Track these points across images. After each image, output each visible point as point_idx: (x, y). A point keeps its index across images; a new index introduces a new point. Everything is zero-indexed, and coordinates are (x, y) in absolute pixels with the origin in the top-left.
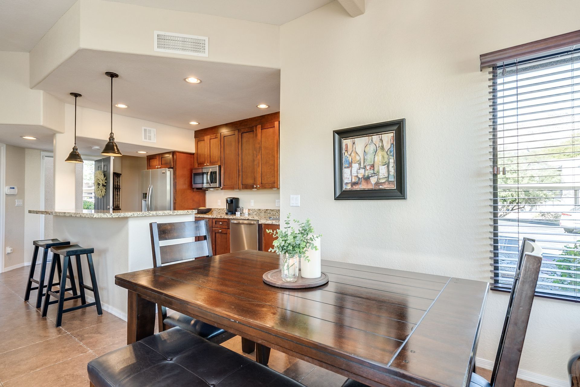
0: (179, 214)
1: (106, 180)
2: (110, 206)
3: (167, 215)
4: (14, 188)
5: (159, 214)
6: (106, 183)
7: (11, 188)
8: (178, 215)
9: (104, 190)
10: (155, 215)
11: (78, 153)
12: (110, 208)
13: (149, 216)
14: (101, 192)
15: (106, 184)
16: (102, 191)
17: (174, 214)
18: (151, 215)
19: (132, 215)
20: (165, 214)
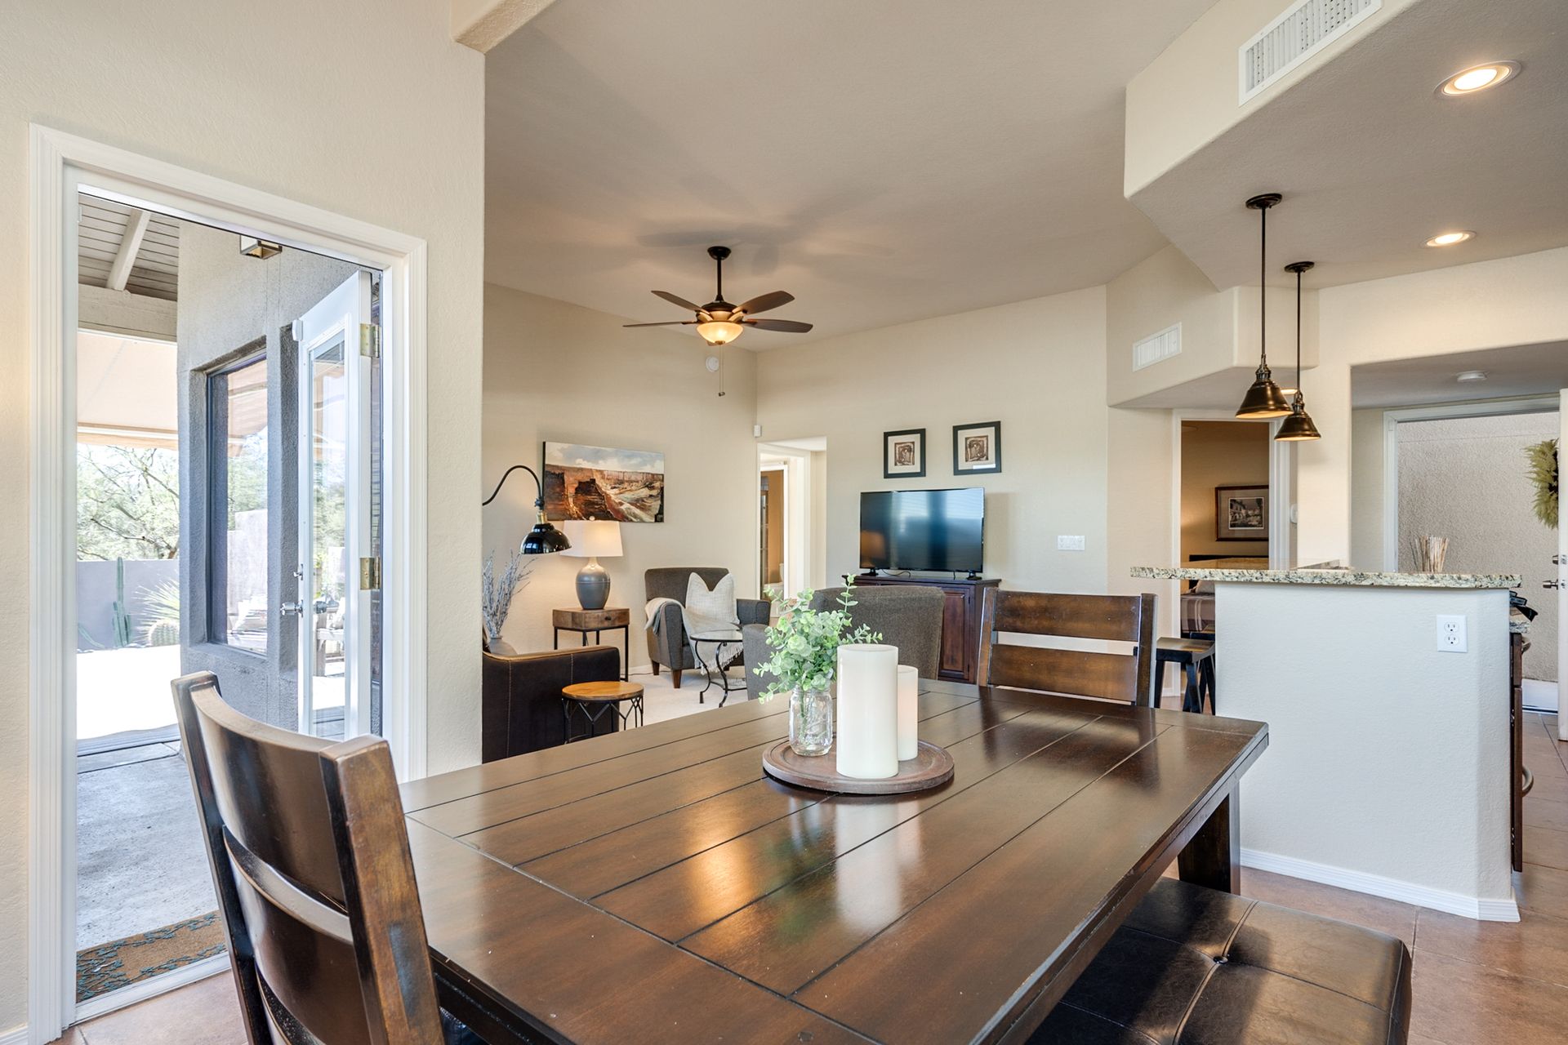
0: (1385, 584)
3: (1328, 585)
5: (1300, 581)
8: (1381, 587)
10: (1283, 581)
11: (1305, 414)
13: (1263, 583)
17: (1364, 583)
18: (1266, 579)
19: (1206, 577)
20: (1324, 582)
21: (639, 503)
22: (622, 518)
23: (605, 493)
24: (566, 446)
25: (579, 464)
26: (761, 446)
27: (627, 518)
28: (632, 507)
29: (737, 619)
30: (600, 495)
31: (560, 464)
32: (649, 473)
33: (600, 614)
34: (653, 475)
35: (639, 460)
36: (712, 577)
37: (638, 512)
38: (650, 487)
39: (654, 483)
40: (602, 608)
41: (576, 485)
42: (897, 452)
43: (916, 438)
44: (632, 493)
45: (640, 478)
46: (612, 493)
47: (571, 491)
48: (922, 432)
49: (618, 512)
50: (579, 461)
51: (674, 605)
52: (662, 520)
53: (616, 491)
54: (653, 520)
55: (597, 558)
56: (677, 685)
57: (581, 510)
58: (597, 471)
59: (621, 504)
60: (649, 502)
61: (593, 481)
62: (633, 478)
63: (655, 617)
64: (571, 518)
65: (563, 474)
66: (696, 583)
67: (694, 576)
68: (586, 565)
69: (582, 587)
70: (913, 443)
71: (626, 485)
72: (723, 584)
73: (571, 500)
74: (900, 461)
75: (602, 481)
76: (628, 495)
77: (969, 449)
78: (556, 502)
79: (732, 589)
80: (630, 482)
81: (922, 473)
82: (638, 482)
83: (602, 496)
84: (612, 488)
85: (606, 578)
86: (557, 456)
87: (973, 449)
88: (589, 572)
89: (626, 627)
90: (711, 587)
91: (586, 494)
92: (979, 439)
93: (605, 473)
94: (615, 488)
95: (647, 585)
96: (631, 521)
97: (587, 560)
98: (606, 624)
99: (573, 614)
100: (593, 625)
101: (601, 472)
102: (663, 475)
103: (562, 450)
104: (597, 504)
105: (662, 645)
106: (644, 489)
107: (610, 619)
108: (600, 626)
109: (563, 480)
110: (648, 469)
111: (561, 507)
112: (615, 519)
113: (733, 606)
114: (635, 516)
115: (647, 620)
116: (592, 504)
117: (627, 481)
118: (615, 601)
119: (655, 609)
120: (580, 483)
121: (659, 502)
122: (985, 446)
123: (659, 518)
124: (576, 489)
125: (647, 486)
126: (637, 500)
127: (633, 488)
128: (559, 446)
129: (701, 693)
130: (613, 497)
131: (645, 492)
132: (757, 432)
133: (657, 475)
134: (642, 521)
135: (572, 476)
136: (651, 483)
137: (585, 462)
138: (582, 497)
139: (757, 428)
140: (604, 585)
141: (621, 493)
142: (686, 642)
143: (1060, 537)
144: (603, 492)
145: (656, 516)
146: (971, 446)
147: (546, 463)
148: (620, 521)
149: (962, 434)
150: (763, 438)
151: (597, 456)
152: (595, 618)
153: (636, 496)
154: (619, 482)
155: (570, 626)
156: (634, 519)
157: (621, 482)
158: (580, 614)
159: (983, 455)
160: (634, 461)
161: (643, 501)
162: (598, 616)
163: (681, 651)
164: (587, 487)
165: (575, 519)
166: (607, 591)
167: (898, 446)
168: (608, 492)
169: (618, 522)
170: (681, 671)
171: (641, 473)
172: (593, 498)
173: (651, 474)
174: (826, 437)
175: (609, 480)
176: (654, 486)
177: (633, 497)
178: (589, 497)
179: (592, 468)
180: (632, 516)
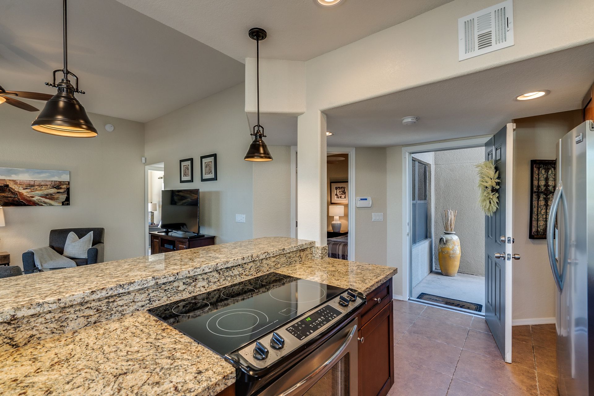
1: (499, 178)
2: (505, 237)
4: (366, 199)
6: (498, 184)
7: (361, 199)
9: (496, 200)
12: (507, 241)
14: (490, 203)
15: (498, 187)
16: (492, 202)
21: (48, 196)
22: (33, 204)
23: (18, 192)
26: (147, 167)
27: (38, 204)
28: (42, 198)
30: (13, 192)
32: (57, 181)
34: (61, 182)
37: (47, 200)
38: (57, 188)
39: (61, 186)
42: (184, 170)
43: (189, 163)
44: (42, 191)
45: (48, 183)
48: (192, 160)
49: (30, 201)
51: (29, 253)
52: (68, 204)
53: (28, 190)
54: (61, 205)
58: (10, 180)
59: (32, 197)
60: (57, 196)
61: (7, 186)
62: (42, 183)
67: (71, 234)
70: (189, 165)
71: (36, 187)
74: (185, 174)
75: (15, 185)
76: (39, 192)
77: (206, 169)
80: (40, 186)
81: (192, 180)
82: (47, 185)
83: (15, 193)
84: (24, 189)
91: (1, 193)
92: (209, 163)
93: (18, 181)
94: (26, 189)
95: (50, 239)
96: (41, 205)
101: (14, 181)
102: (69, 182)
104: (11, 198)
106: (52, 189)
114: (45, 203)
116: (6, 197)
117: (37, 185)
121: (66, 195)
122: (211, 167)
123: (67, 202)
125: (55, 188)
126: (46, 195)
127: (43, 189)
130: (25, 194)
131: (53, 191)
132: (144, 161)
133: (64, 181)
134: (51, 205)
136: (58, 186)
139: (143, 159)
141: (32, 192)
144: (16, 191)
145: (63, 202)
146: (207, 167)
149: (204, 161)
150: (146, 163)
153: (45, 193)
154: (30, 186)
156: (43, 204)
157: (32, 186)
159: (210, 171)
161: (52, 195)
164: (2, 189)
167: (184, 167)
168: (20, 191)
171: (49, 181)
172: (7, 195)
173: (59, 181)
174: (163, 163)
175: (21, 185)
176: (61, 188)
177: (43, 193)
178: (3, 194)
179: (6, 179)
180: (42, 203)
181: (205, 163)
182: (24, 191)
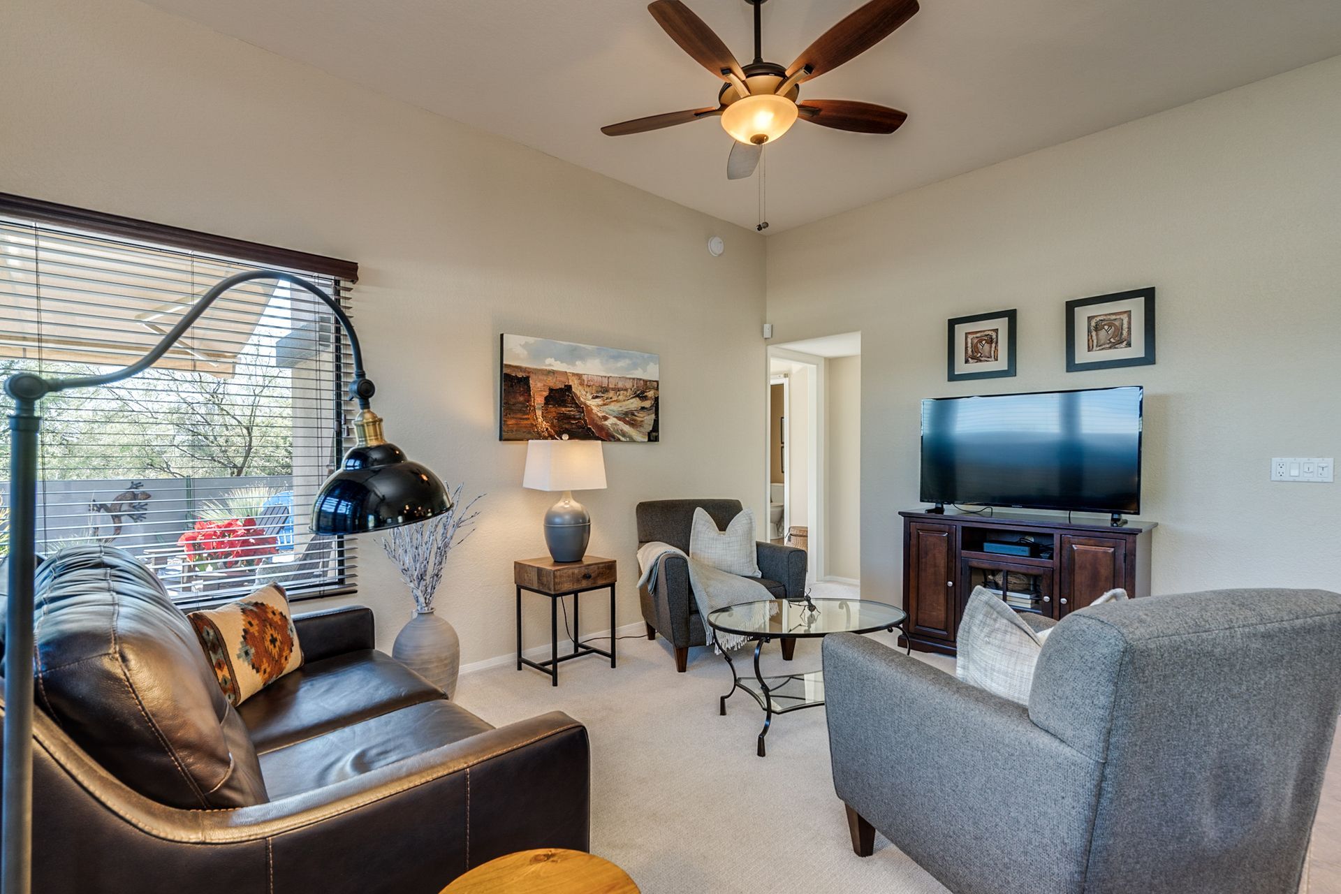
21: (628, 417)
22: (606, 436)
23: (585, 404)
24: (531, 340)
25: (550, 365)
26: (771, 349)
27: (613, 437)
28: (619, 422)
29: (757, 570)
30: (577, 406)
31: (524, 365)
32: (640, 379)
33: (576, 571)
34: (646, 382)
35: (628, 361)
36: (724, 513)
37: (626, 428)
38: (641, 396)
39: (646, 391)
40: (579, 560)
41: (546, 394)
42: (969, 345)
43: (1002, 324)
44: (619, 404)
45: (629, 385)
46: (593, 404)
47: (539, 400)
48: (1011, 315)
49: (601, 428)
50: (549, 361)
51: (678, 557)
52: (656, 439)
53: (599, 401)
54: (646, 440)
55: (572, 491)
56: (682, 668)
57: (552, 426)
58: (574, 374)
59: (605, 418)
60: (641, 416)
61: (569, 388)
62: (620, 385)
63: (651, 571)
64: (539, 436)
65: (528, 378)
66: (702, 520)
67: (700, 515)
68: (558, 500)
69: (554, 532)
70: (996, 331)
71: (611, 394)
72: (738, 523)
73: (539, 413)
74: (974, 356)
75: (580, 388)
76: (614, 407)
77: (1094, 334)
78: (519, 415)
79: (750, 530)
80: (617, 390)
81: (1011, 371)
82: (626, 390)
83: (580, 408)
84: (593, 398)
85: (584, 518)
86: (519, 354)
87: (1102, 333)
88: (562, 511)
89: (612, 586)
90: (722, 526)
91: (560, 405)
92: (1114, 317)
93: (585, 377)
94: (597, 397)
95: (638, 523)
96: (619, 440)
97: (559, 495)
98: (584, 584)
99: (540, 571)
100: (567, 587)
101: (579, 376)
102: (657, 382)
103: (526, 346)
104: (575, 419)
105: (661, 610)
106: (634, 399)
107: (590, 577)
108: (576, 587)
109: (529, 387)
110: (639, 374)
111: (526, 422)
112: (597, 438)
113: (751, 552)
114: (624, 435)
115: (640, 573)
116: (568, 418)
117: (613, 389)
118: (598, 549)
119: (651, 561)
120: (551, 390)
121: (653, 416)
122: (1125, 326)
123: (653, 436)
124: (546, 398)
125: (638, 396)
126: (626, 414)
127: (621, 398)
128: (523, 339)
129: (723, 699)
130: (595, 410)
131: (635, 404)
132: (767, 334)
133: (650, 381)
134: (632, 441)
135: (540, 381)
136: (643, 392)
137: (559, 362)
138: (553, 409)
139: (767, 327)
140: (582, 527)
141: (605, 405)
142: (694, 609)
143: (1275, 460)
144: (582, 403)
145: (649, 434)
146: (1097, 329)
147: (504, 362)
148: (602, 440)
149: (1082, 314)
150: (775, 338)
151: (574, 355)
152: (569, 577)
153: (624, 409)
154: (602, 391)
155: (535, 587)
156: (622, 439)
157: (605, 390)
158: (548, 572)
159: (1120, 339)
160: (622, 364)
161: (633, 415)
162: (573, 574)
163: (687, 622)
164: (560, 396)
165: (545, 438)
166: (586, 535)
167: (970, 337)
168: (589, 403)
169: (600, 442)
170: (687, 648)
171: (630, 379)
172: (569, 411)
173: (644, 380)
174: (860, 332)
175: (589, 386)
176: (646, 396)
177: (621, 409)
178: (563, 409)
179: (568, 371)
180: (620, 434)
181: (1090, 318)
182: (594, 403)
